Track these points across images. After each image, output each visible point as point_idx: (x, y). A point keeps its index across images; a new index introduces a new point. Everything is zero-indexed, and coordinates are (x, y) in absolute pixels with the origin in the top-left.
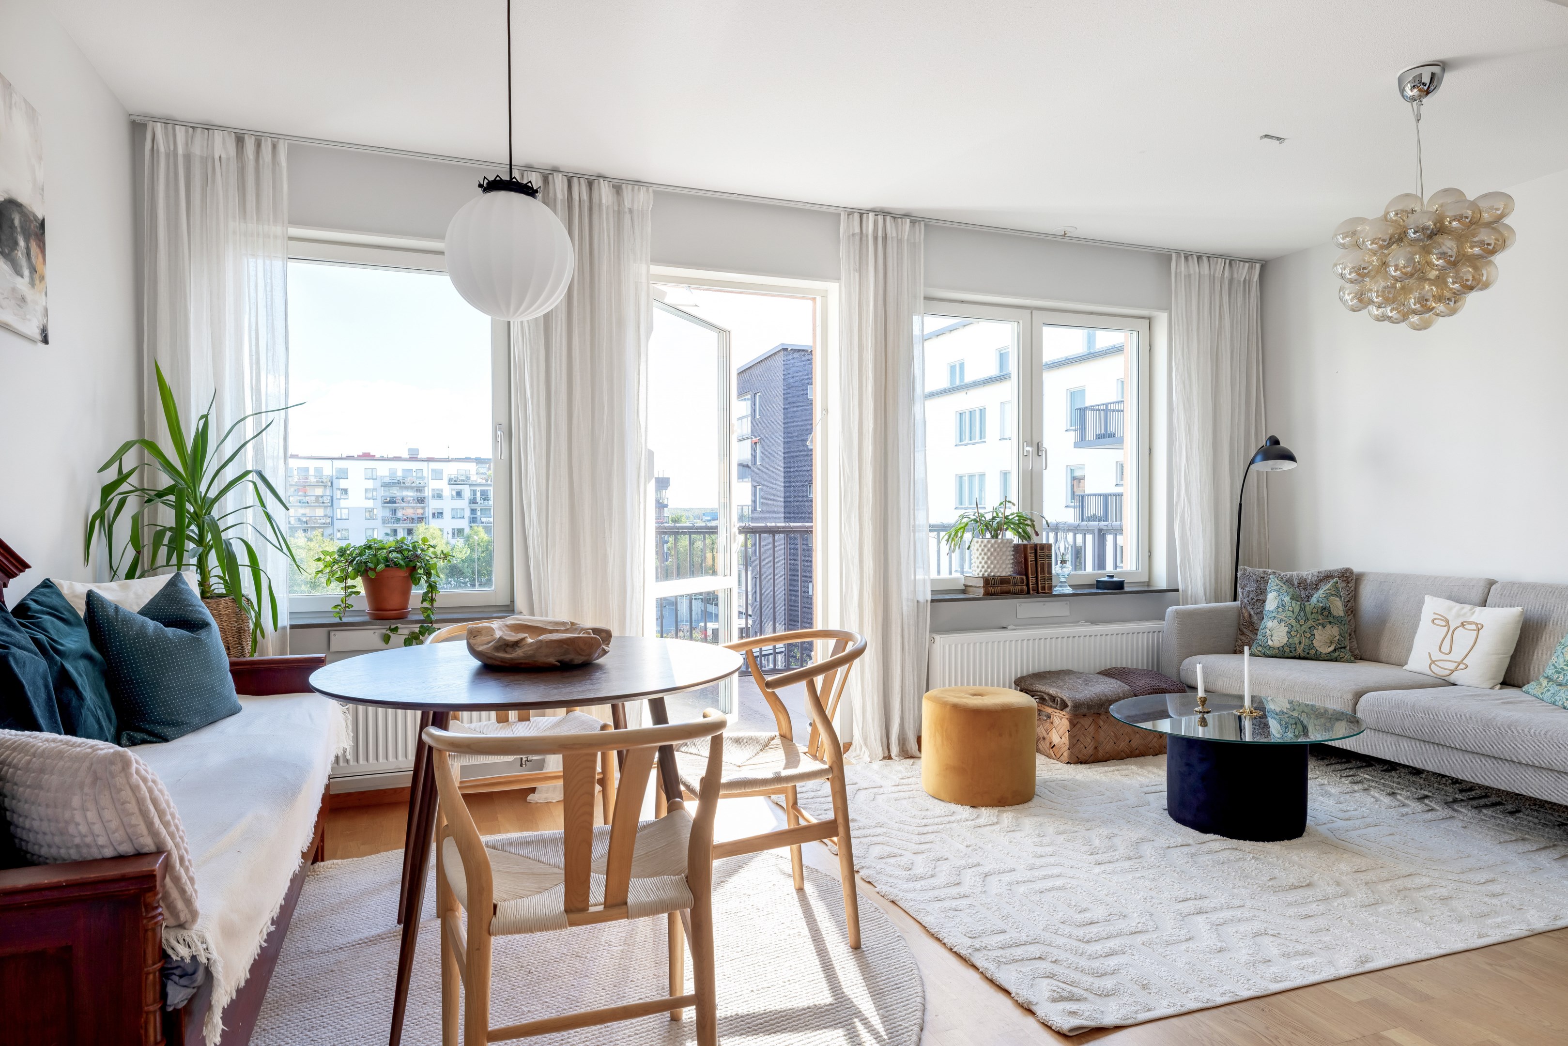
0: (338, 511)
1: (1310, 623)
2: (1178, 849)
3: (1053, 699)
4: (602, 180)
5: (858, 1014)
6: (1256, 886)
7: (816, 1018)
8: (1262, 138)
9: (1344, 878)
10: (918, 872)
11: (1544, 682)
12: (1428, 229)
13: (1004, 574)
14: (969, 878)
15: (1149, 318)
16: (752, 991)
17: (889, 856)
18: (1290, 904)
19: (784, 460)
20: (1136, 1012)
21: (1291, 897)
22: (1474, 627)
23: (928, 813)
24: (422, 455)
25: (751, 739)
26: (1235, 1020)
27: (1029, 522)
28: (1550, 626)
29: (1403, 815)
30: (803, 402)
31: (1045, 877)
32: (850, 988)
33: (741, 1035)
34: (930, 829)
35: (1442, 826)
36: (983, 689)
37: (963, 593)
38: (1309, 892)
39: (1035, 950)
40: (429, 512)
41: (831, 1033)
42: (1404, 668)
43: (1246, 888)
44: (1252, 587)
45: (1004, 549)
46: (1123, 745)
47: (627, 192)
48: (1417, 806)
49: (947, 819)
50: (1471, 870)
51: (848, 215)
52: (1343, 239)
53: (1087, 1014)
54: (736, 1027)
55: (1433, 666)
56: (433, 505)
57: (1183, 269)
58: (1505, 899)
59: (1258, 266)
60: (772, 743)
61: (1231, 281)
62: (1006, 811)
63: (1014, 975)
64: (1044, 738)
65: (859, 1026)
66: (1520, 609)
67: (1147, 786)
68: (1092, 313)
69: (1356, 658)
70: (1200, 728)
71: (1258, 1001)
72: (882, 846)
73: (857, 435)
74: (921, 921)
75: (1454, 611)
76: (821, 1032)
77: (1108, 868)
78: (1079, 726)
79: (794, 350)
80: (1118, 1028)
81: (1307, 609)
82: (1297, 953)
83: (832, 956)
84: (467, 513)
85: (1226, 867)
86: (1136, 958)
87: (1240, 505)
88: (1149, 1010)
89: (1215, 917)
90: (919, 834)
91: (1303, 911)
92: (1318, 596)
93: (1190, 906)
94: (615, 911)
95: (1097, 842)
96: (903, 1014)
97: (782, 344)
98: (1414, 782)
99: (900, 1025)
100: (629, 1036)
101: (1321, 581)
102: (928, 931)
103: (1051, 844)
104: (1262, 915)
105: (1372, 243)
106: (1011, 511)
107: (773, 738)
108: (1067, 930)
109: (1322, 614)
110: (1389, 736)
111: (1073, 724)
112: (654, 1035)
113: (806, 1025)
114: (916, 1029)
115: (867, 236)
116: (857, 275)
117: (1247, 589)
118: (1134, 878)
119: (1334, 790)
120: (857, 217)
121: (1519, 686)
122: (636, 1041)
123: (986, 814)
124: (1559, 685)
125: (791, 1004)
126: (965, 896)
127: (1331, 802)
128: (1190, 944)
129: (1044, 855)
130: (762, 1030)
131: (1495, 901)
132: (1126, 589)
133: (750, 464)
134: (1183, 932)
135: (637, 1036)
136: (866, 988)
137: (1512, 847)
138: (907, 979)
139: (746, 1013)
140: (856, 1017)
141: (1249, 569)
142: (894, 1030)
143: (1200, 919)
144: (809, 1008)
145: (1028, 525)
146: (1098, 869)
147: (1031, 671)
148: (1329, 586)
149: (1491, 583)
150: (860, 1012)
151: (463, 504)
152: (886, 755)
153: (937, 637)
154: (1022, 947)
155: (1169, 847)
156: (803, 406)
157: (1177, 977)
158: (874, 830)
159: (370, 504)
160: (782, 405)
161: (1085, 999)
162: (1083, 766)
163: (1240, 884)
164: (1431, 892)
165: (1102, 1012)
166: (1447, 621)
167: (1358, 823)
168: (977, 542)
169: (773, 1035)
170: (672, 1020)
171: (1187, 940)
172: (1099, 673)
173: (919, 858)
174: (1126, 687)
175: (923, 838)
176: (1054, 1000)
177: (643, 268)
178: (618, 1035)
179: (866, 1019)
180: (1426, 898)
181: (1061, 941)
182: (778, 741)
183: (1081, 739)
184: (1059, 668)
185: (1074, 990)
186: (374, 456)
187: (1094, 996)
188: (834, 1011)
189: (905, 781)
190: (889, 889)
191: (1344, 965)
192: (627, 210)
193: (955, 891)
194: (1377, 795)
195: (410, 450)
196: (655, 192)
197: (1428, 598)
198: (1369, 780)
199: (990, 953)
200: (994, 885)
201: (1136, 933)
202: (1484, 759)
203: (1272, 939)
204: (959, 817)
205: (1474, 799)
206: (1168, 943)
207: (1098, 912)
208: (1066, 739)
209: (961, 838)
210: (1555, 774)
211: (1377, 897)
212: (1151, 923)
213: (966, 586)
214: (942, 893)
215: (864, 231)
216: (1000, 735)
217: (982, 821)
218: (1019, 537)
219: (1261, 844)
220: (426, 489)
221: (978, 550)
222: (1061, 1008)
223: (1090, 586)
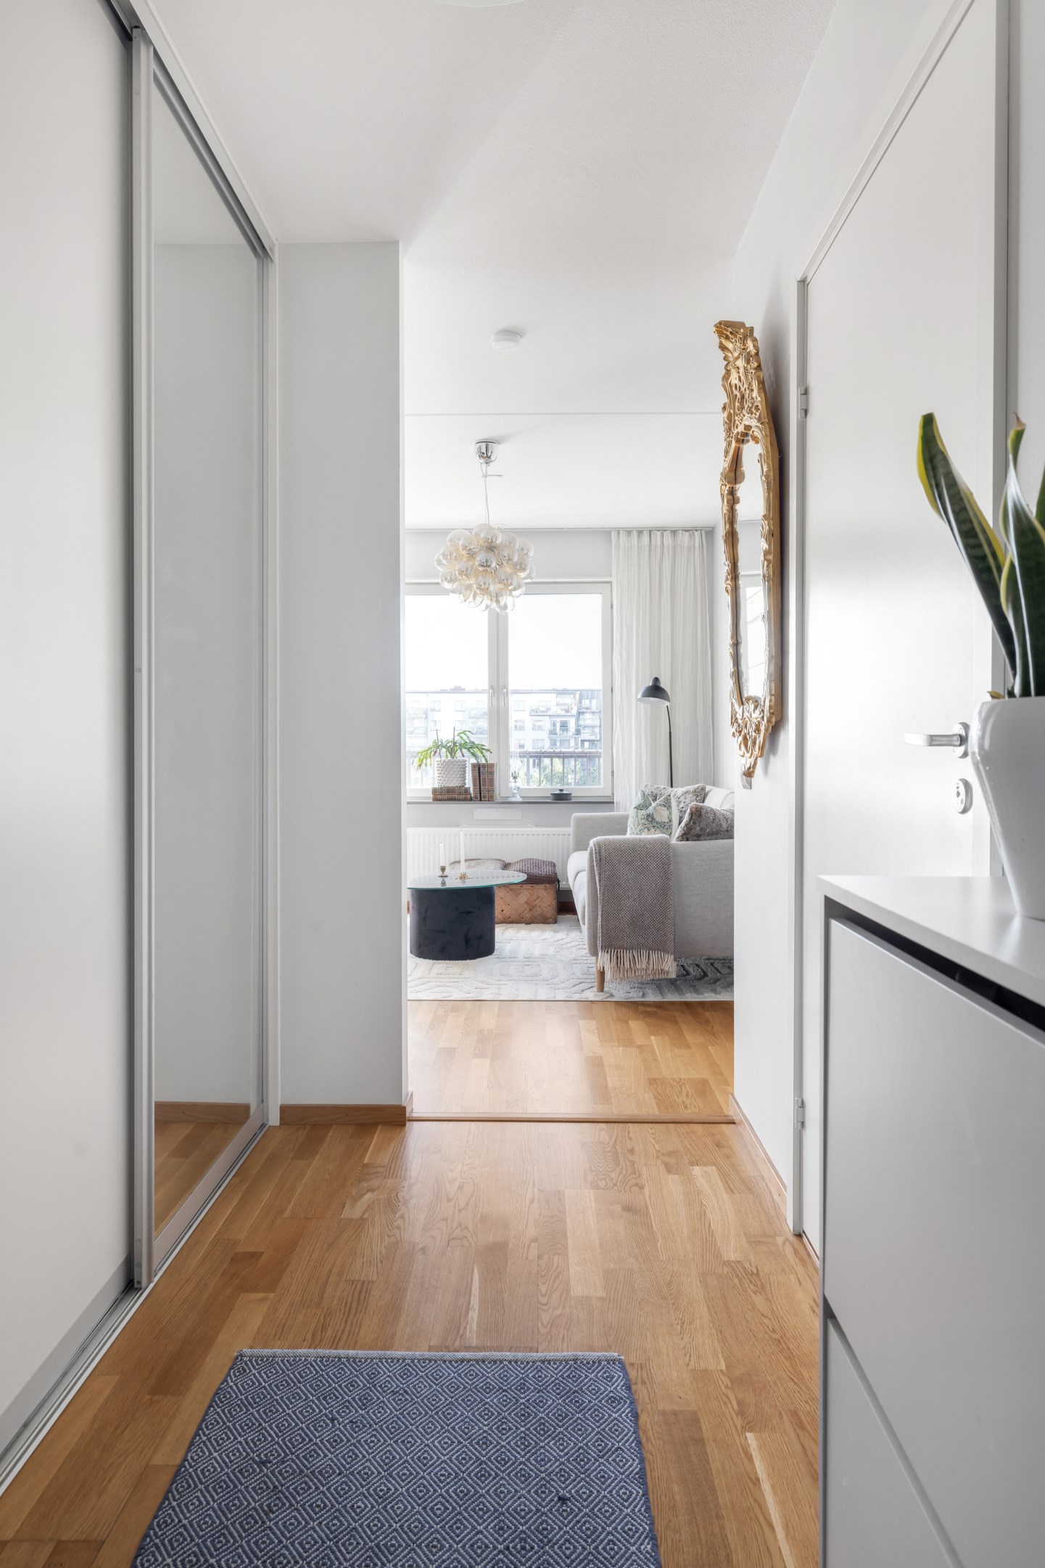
15: (609, 583)
57: (623, 540)
87: (670, 733)
151: (543, 734)
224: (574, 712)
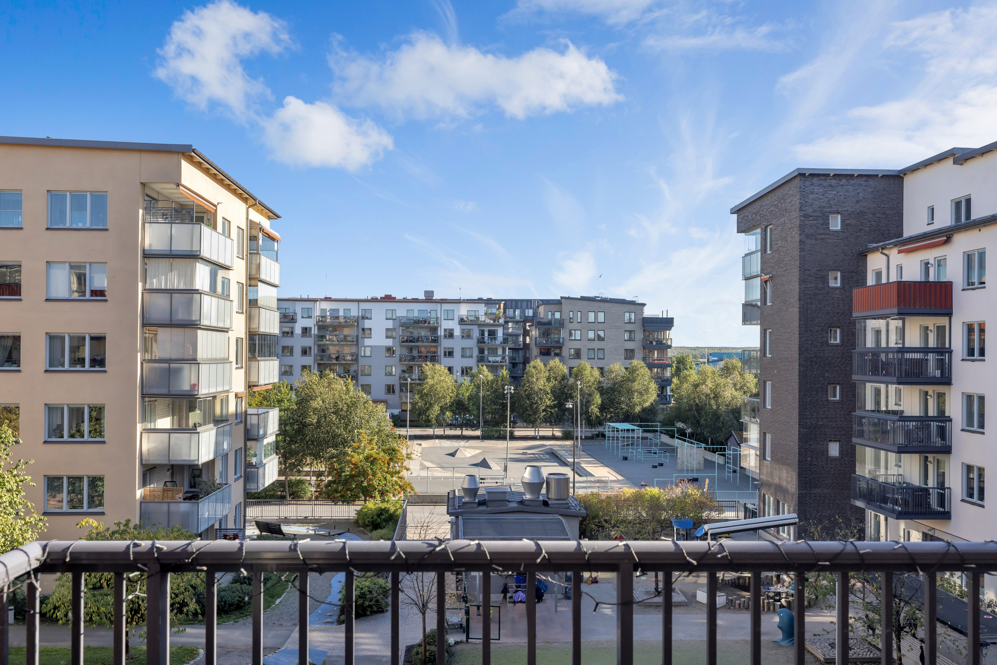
0: (363, 348)
19: (800, 300)
24: (436, 297)
30: (823, 234)
40: (441, 352)
56: (446, 343)
79: (812, 175)
84: (476, 353)
97: (798, 169)
133: (759, 304)
151: (472, 343)
156: (823, 239)
159: (389, 343)
160: (797, 238)
186: (395, 298)
195: (426, 292)
220: (439, 329)
224: (502, 321)
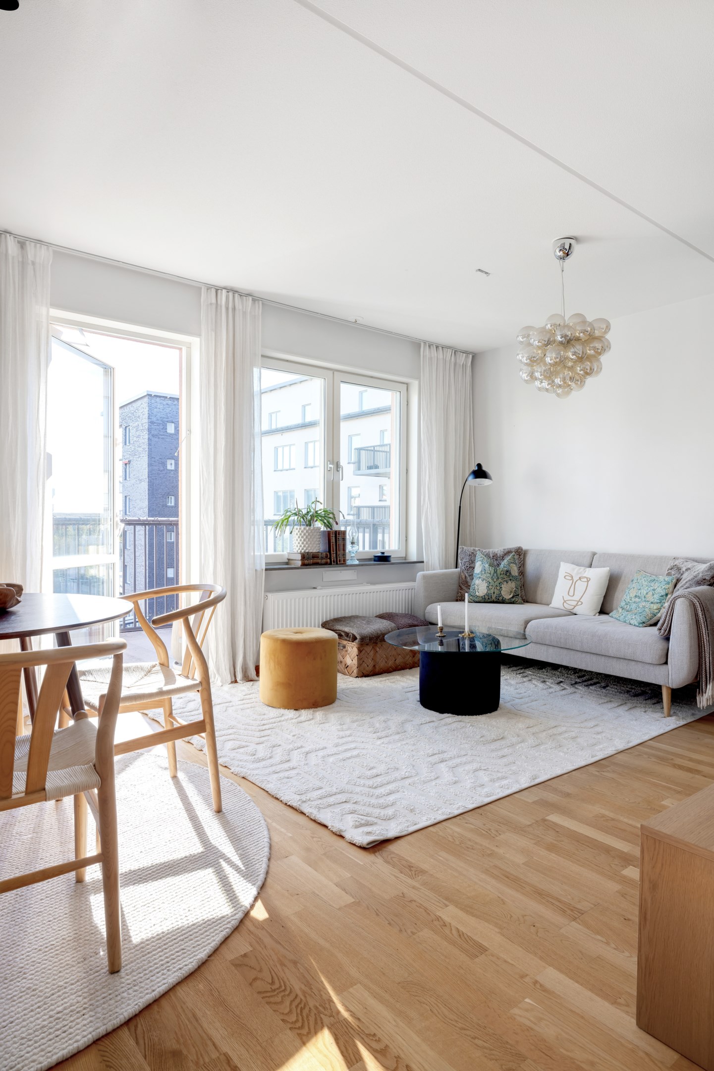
1: (500, 580)
2: (427, 725)
3: (347, 634)
4: (8, 235)
5: (223, 856)
6: (473, 742)
7: (191, 863)
8: (477, 271)
9: (521, 732)
10: (260, 756)
11: (620, 610)
12: (568, 336)
13: (315, 551)
14: (296, 756)
15: (407, 384)
16: (141, 852)
17: (239, 748)
18: (493, 751)
19: (149, 477)
20: (408, 827)
21: (493, 746)
22: (585, 580)
23: (265, 716)
25: (137, 667)
26: (466, 823)
27: (331, 516)
28: (623, 578)
29: (550, 693)
30: (163, 435)
31: (346, 751)
32: (215, 840)
33: (134, 884)
34: (267, 727)
35: (570, 697)
36: (301, 629)
37: (287, 565)
38: (503, 742)
39: (342, 797)
41: (203, 872)
42: (550, 606)
43: (468, 744)
44: (467, 559)
45: (315, 534)
46: (391, 663)
47: (30, 247)
48: (557, 688)
49: (278, 719)
50: (586, 720)
51: (207, 289)
52: (522, 338)
53: (378, 832)
54: (130, 879)
55: (565, 604)
57: (427, 353)
58: (604, 735)
59: (471, 356)
60: (154, 669)
61: (455, 364)
62: (318, 711)
63: (330, 814)
64: (341, 662)
65: (224, 864)
66: (608, 568)
67: (407, 688)
68: (372, 377)
69: (524, 602)
70: (439, 647)
71: (478, 810)
72: (233, 741)
73: (213, 449)
74: (264, 788)
75: (576, 571)
76: (196, 872)
77: (386, 740)
78: (363, 652)
79: (156, 396)
80: (397, 838)
81: (498, 572)
82: (498, 779)
83: (201, 819)
85: (455, 732)
86: (406, 793)
87: (460, 507)
88: (415, 824)
89: (450, 763)
90: (259, 731)
91: (500, 753)
92: (504, 563)
93: (436, 758)
94: (36, 796)
95: (377, 725)
96: (255, 851)
97: (147, 392)
98: (554, 674)
99: (253, 859)
100: (41, 900)
101: (505, 554)
102: (270, 794)
103: (349, 729)
104: (478, 759)
105: (539, 342)
106: (320, 507)
107: (154, 666)
108: (362, 782)
109: (506, 574)
110: (543, 646)
111: (360, 651)
112: (63, 895)
113: (184, 870)
114: (265, 859)
115: (221, 306)
116: (213, 334)
117: (464, 560)
118: (402, 745)
119: (513, 682)
120: (213, 291)
121: (607, 614)
122: (48, 902)
123: (305, 714)
124: (627, 611)
125: (172, 856)
126: (293, 768)
127: (512, 689)
128: (438, 781)
129: (344, 736)
130: (151, 878)
131: (599, 736)
132: (392, 561)
134: (433, 774)
135: (48, 899)
136: (227, 838)
137: (606, 706)
138: (256, 827)
139: (137, 868)
140: (221, 858)
141: (465, 548)
142: (249, 862)
143: (442, 765)
144: (186, 857)
145: (330, 518)
146: (379, 742)
147: (332, 618)
148: (510, 557)
149: (594, 554)
150: (224, 854)
152: (233, 680)
153: (270, 595)
154: (334, 797)
155: (422, 724)
157: (431, 802)
158: (228, 731)
160: (147, 437)
161: (376, 823)
162: (367, 678)
163: (464, 742)
164: (567, 735)
165: (387, 830)
166: (572, 577)
167: (527, 700)
168: (297, 529)
169: (159, 880)
170: (77, 882)
171: (436, 779)
172: (376, 617)
173: (261, 747)
174: (393, 625)
175: (262, 733)
176: (357, 827)
177: (44, 310)
178: (32, 901)
179: (229, 858)
180: (564, 738)
181: (358, 789)
182: (158, 668)
183: (365, 661)
184: (350, 615)
185: (369, 819)
187: (381, 821)
188: (205, 857)
189: (247, 697)
190: (240, 769)
191: (524, 783)
192: (30, 262)
193: (286, 766)
194: (536, 683)
196: (55, 252)
197: (562, 564)
198: (531, 675)
199: (313, 803)
200: (313, 759)
201: (405, 778)
202: (592, 655)
203: (484, 772)
204: (286, 717)
205: (585, 681)
206: (425, 782)
207: (381, 768)
208: (355, 662)
209: (289, 731)
210: (627, 661)
211: (539, 741)
212: (414, 771)
213: (289, 560)
214: (278, 768)
215: (219, 302)
216: (314, 659)
217: (303, 718)
218: (325, 526)
219: (475, 717)
221: (297, 534)
222: (361, 831)
223: (370, 560)
